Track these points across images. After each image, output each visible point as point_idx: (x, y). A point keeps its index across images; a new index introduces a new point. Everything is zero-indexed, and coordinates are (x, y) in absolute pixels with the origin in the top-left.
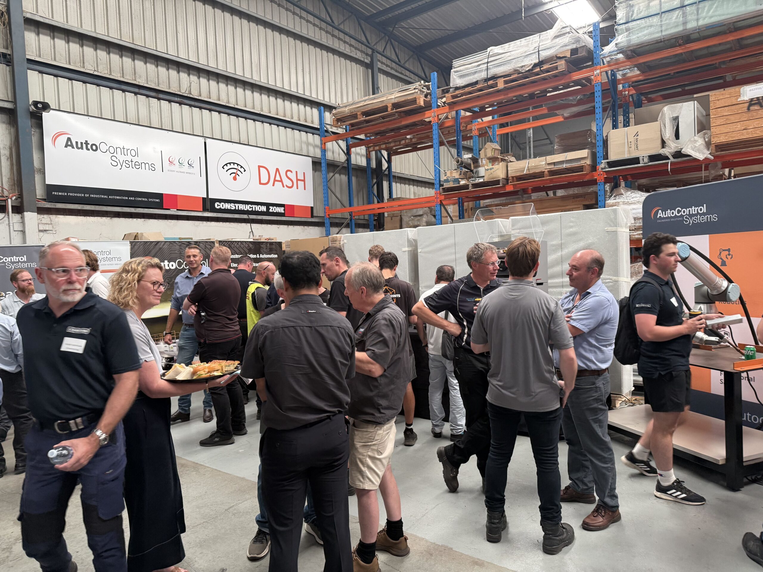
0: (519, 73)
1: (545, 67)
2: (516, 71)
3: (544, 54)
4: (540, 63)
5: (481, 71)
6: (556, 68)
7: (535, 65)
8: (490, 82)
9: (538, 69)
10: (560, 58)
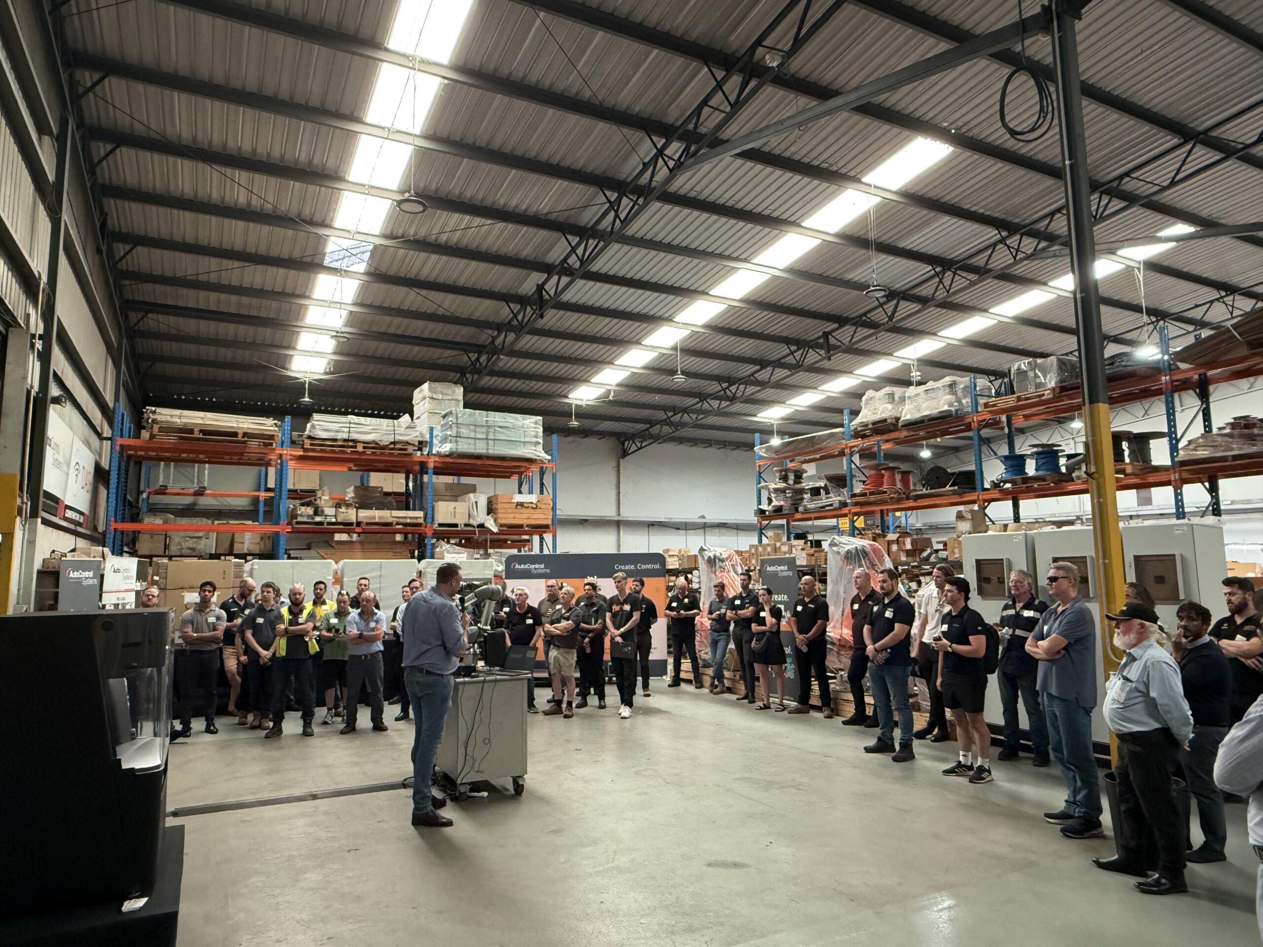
0: (377, 444)
1: (398, 446)
2: (374, 442)
3: (398, 438)
4: (394, 443)
5: (343, 432)
6: (406, 450)
7: (391, 443)
8: (351, 444)
9: (392, 446)
10: (409, 444)
